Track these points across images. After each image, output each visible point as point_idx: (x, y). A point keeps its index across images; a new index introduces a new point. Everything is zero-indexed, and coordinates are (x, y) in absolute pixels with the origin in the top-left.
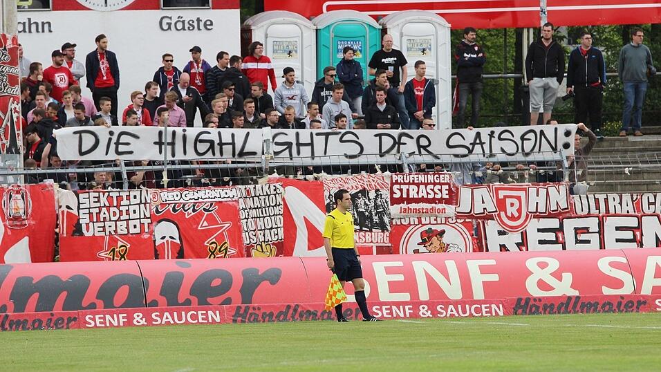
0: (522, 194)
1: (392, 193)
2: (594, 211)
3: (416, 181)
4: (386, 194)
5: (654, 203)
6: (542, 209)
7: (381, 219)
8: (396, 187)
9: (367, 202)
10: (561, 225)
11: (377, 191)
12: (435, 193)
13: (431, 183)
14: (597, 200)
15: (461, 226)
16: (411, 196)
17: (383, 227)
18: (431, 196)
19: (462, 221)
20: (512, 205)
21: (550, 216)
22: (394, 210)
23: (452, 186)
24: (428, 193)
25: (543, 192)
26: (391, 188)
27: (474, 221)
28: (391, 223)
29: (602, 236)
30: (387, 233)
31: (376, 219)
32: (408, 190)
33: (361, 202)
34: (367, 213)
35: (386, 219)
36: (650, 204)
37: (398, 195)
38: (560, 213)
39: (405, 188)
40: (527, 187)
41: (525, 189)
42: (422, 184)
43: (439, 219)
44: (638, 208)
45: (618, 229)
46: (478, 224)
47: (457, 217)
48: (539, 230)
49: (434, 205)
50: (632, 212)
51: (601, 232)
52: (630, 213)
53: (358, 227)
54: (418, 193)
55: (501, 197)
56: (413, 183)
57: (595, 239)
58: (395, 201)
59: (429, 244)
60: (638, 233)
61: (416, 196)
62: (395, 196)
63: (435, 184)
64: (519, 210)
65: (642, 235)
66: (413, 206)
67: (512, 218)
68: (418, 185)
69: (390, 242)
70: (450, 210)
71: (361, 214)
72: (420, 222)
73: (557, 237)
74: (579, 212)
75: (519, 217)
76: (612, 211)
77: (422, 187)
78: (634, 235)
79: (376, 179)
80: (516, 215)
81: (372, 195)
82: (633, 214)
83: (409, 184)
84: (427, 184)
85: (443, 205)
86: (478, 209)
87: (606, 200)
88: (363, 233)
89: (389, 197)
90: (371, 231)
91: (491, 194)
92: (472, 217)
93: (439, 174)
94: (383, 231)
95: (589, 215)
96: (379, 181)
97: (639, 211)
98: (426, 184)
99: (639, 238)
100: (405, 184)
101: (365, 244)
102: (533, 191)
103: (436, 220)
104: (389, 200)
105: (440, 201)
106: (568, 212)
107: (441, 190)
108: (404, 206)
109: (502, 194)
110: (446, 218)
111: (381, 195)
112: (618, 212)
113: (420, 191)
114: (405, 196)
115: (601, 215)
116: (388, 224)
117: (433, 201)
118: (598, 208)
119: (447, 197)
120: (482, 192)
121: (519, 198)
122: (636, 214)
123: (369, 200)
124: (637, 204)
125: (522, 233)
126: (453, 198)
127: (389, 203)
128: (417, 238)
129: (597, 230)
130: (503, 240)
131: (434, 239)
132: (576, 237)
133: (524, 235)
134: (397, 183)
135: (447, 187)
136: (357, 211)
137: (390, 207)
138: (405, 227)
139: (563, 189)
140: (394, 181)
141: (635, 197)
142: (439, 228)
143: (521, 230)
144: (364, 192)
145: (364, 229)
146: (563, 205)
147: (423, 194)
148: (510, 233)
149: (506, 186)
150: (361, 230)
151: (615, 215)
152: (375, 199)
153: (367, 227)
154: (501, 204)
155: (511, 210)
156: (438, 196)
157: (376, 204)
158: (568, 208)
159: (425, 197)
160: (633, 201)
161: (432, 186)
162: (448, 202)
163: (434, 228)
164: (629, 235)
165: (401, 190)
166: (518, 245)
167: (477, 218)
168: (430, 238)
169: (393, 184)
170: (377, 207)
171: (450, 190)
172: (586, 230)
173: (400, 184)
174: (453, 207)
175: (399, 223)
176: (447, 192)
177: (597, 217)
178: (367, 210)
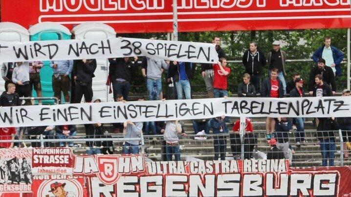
0: (114, 161)
1: (33, 160)
2: (159, 172)
3: (48, 153)
4: (29, 160)
5: (198, 167)
6: (127, 170)
7: (25, 176)
8: (35, 157)
9: (17, 166)
10: (139, 180)
11: (24, 159)
12: (60, 160)
13: (57, 154)
14: (162, 165)
15: (76, 180)
16: (45, 162)
17: (27, 181)
18: (57, 162)
19: (77, 177)
20: (108, 168)
21: (132, 175)
22: (35, 170)
23: (71, 156)
24: (55, 161)
25: (128, 160)
26: (33, 157)
27: (85, 177)
28: (32, 178)
29: (164, 188)
30: (29, 185)
31: (22, 176)
32: (43, 159)
33: (13, 166)
34: (16, 173)
35: (29, 176)
36: (195, 167)
37: (36, 161)
38: (139, 173)
39: (41, 157)
40: (118, 157)
41: (116, 158)
42: (52, 154)
43: (62, 177)
44: (187, 170)
45: (174, 183)
46: (87, 180)
47: (74, 175)
48: (125, 184)
49: (59, 168)
50: (183, 173)
51: (163, 185)
52: (182, 174)
53: (11, 181)
54: (49, 160)
55: (101, 162)
56: (47, 154)
57: (159, 189)
58: (35, 165)
59: (55, 191)
60: (187, 186)
61: (48, 162)
62: (35, 162)
63: (60, 155)
64: (113, 171)
65: (189, 186)
66: (46, 168)
67: (108, 176)
68: (49, 155)
69: (32, 190)
70: (69, 171)
71: (13, 173)
72: (50, 178)
73: (136, 188)
74: (150, 172)
75: (112, 176)
76: (171, 172)
77: (52, 157)
78: (185, 187)
79: (23, 152)
80: (111, 174)
81: (21, 161)
82: (184, 173)
83: (44, 155)
84: (56, 155)
85: (65, 168)
86: (87, 170)
87: (168, 165)
88: (13, 185)
89: (31, 162)
90: (19, 184)
91: (96, 161)
92: (83, 175)
93: (63, 149)
94: (27, 184)
95: (157, 174)
96: (25, 153)
97: (188, 172)
98: (54, 155)
99: (187, 188)
100: (41, 154)
101: (15, 192)
102: (121, 159)
103: (60, 177)
104: (31, 165)
105: (63, 165)
106: (143, 172)
107: (63, 159)
108: (40, 168)
109: (102, 161)
110: (67, 176)
111: (26, 161)
112: (175, 172)
113: (51, 159)
114: (41, 162)
115: (164, 174)
116: (30, 179)
117: (59, 165)
118: (162, 170)
119: (68, 163)
120: (89, 160)
121: (112, 164)
122: (186, 174)
123: (19, 164)
124: (187, 167)
125: (114, 185)
126: (71, 164)
127: (31, 166)
128: (48, 188)
129: (161, 183)
130: (102, 189)
131: (59, 189)
132: (148, 188)
133: (115, 187)
134: (36, 154)
135: (68, 156)
136: (10, 171)
137: (32, 168)
138: (41, 181)
139: (140, 158)
140: (34, 153)
141: (185, 164)
142: (62, 182)
143: (113, 183)
144: (15, 160)
145: (14, 182)
146: (141, 168)
147: (52, 161)
148: (106, 185)
149: (105, 156)
150: (12, 183)
151: (173, 174)
152: (22, 164)
153: (16, 181)
154: (101, 167)
155: (108, 171)
156: (62, 162)
157: (23, 167)
158: (143, 170)
159: (54, 162)
160: (184, 166)
161: (58, 156)
162: (68, 166)
163: (59, 181)
164: (181, 187)
165: (39, 158)
166: (111, 193)
167: (86, 176)
168: (56, 188)
169: (33, 155)
170: (23, 169)
171: (70, 159)
172: (154, 184)
173: (38, 154)
174: (71, 169)
175: (37, 179)
176: (68, 160)
177: (162, 175)
178: (16, 171)
